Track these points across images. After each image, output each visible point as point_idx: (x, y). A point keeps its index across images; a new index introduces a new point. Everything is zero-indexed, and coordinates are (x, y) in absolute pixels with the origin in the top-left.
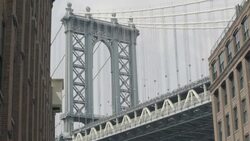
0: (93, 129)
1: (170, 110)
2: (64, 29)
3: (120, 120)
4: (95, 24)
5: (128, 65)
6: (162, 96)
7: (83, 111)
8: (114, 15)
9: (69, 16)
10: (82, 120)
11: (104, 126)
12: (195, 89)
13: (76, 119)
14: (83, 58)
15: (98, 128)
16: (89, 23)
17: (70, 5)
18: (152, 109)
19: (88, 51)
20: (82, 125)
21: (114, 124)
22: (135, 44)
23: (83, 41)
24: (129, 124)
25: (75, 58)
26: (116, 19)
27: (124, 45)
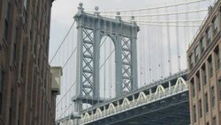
0: (98, 109)
1: (162, 94)
2: (76, 25)
3: (121, 102)
4: (102, 21)
5: (129, 56)
6: (156, 83)
7: (91, 94)
8: (119, 13)
9: (80, 13)
10: (90, 101)
11: (107, 106)
12: (183, 77)
13: (85, 101)
14: (92, 49)
15: (102, 109)
16: (96, 20)
17: (81, 5)
18: (147, 93)
19: (96, 44)
20: (89, 106)
21: (115, 105)
22: (136, 38)
23: (92, 35)
24: (128, 105)
25: (84, 49)
26: (120, 18)
27: (127, 39)
